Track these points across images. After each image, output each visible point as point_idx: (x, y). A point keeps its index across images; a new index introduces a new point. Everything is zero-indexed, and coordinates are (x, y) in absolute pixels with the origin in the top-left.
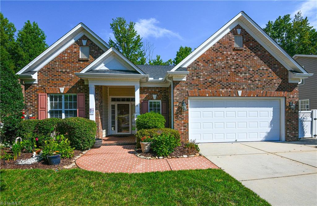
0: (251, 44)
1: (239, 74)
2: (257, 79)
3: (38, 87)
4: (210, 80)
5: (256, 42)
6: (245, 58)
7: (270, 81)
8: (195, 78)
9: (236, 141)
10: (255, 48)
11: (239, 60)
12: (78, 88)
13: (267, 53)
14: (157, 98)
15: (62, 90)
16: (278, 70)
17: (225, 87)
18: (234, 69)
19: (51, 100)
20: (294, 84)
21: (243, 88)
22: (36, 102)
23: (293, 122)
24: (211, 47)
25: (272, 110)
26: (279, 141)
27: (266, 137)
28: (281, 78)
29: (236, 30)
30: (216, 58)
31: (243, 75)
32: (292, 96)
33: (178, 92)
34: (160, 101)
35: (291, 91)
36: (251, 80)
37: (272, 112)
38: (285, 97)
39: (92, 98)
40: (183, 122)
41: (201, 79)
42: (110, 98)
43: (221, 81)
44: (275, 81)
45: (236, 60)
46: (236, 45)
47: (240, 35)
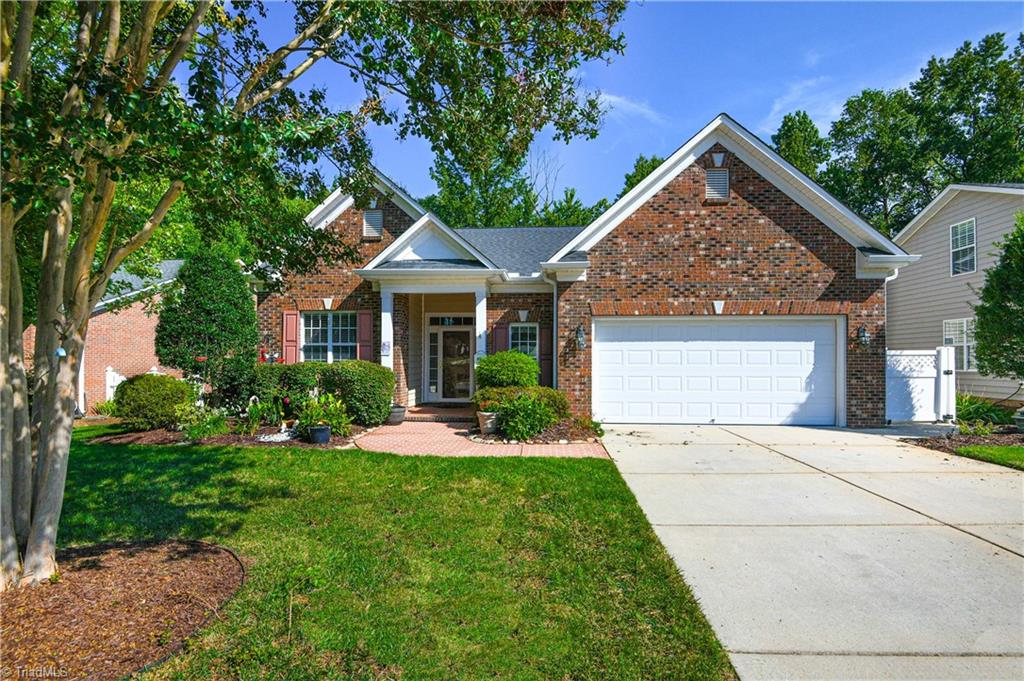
0: (751, 188)
1: (719, 262)
2: (765, 273)
3: (282, 298)
4: (644, 277)
5: (764, 180)
6: (735, 221)
7: (803, 275)
8: (608, 274)
9: (712, 423)
10: (761, 198)
11: (719, 229)
12: (359, 300)
13: (794, 207)
14: (528, 317)
15: (328, 303)
16: (825, 248)
17: (682, 293)
18: (705, 249)
19: (307, 324)
20: (871, 281)
21: (729, 296)
22: (278, 329)
23: (869, 378)
24: (648, 202)
25: (813, 348)
26: (833, 426)
27: (794, 415)
28: (835, 269)
29: (711, 156)
30: (660, 226)
31: (729, 262)
32: (864, 312)
33: (568, 307)
34: (537, 325)
35: (863, 300)
36: (749, 276)
37: (812, 354)
38: (847, 315)
39: (387, 319)
40: (578, 373)
41: (623, 277)
42: (427, 316)
43: (671, 280)
44: (815, 275)
45: (709, 229)
46: (710, 194)
47: (722, 166)
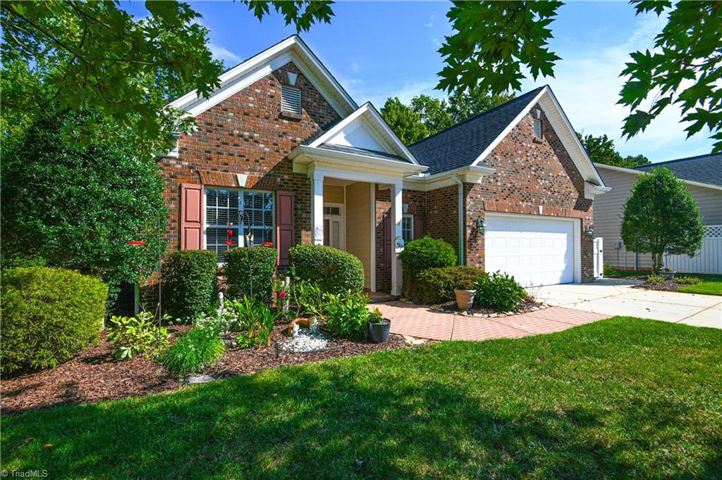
0: (550, 136)
2: (556, 190)
3: (179, 166)
4: (509, 185)
5: (555, 133)
6: (545, 156)
7: (569, 194)
8: (492, 180)
10: (554, 143)
11: (539, 159)
12: (279, 179)
13: (565, 153)
14: (408, 210)
15: (243, 179)
16: (575, 179)
17: (526, 199)
18: (535, 171)
20: (589, 200)
21: (543, 203)
23: (589, 255)
25: (566, 238)
26: (573, 283)
27: (561, 278)
28: (578, 191)
29: (536, 111)
30: (515, 151)
31: (543, 181)
32: (587, 218)
33: (472, 203)
34: (412, 216)
35: (587, 211)
36: (551, 191)
37: (566, 241)
38: (582, 219)
41: (499, 184)
43: (520, 189)
44: (572, 194)
45: (536, 158)
46: (535, 135)
47: (539, 119)
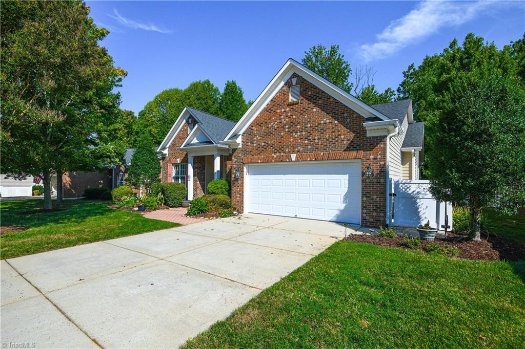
0: (310, 93)
1: (294, 134)
2: (316, 138)
3: (168, 159)
4: (263, 144)
5: (316, 88)
6: (302, 112)
7: (336, 137)
8: (249, 144)
9: (296, 217)
10: (315, 97)
11: (294, 117)
15: (178, 160)
16: (348, 120)
17: (278, 151)
18: (288, 128)
19: (174, 168)
20: (377, 137)
21: (298, 151)
22: (167, 170)
23: (375, 197)
24: (265, 108)
28: (354, 132)
29: (291, 80)
30: (269, 119)
31: (299, 134)
32: (372, 157)
35: (371, 149)
36: (308, 140)
38: (361, 159)
39: (190, 166)
41: (255, 145)
43: (274, 145)
44: (343, 137)
45: (290, 118)
46: (291, 99)
47: (296, 84)
